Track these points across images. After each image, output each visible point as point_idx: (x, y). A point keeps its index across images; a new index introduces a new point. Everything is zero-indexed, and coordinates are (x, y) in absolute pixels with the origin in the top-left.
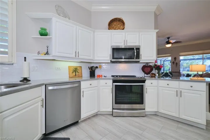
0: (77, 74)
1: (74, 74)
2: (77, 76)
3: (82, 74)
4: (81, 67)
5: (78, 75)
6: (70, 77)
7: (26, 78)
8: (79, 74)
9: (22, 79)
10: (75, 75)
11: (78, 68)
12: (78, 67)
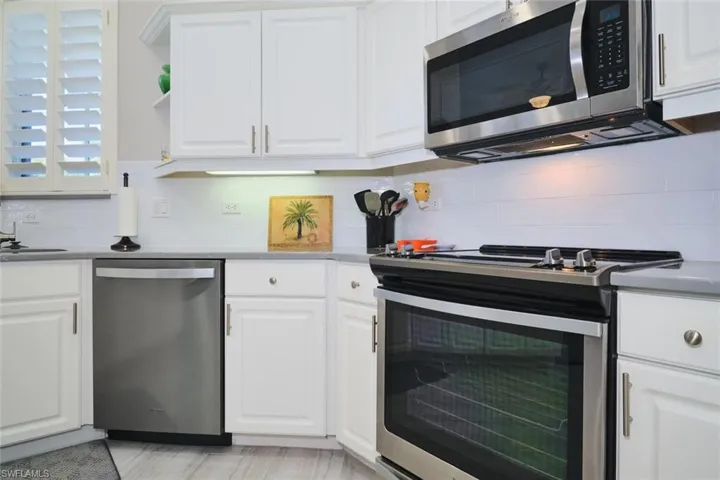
0: (306, 230)
1: (293, 229)
2: (304, 241)
3: (331, 232)
4: (331, 197)
5: (312, 238)
6: (273, 242)
7: (127, 238)
8: (316, 231)
9: (117, 241)
10: (297, 235)
11: (316, 205)
12: (312, 201)
